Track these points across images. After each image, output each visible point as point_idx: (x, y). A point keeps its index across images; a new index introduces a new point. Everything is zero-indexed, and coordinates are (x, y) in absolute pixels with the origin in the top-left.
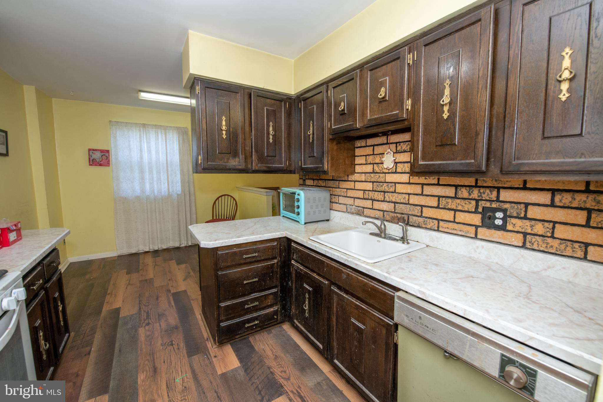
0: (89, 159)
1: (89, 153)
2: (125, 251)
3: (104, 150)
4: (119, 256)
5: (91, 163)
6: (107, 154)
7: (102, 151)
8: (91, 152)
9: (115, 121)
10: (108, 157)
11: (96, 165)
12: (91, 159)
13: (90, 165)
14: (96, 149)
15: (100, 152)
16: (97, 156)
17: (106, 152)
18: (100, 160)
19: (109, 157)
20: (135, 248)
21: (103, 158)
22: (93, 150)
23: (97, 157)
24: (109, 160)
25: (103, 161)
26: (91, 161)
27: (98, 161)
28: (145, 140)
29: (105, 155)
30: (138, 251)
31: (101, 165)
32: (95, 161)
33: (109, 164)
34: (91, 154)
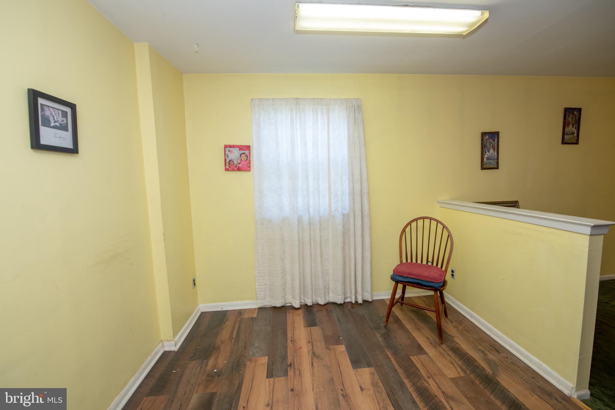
0: (225, 160)
1: (225, 151)
2: (268, 302)
3: (243, 146)
4: (261, 309)
5: (227, 167)
6: (247, 152)
7: (241, 148)
8: (227, 149)
9: (258, 99)
10: (248, 155)
11: (233, 170)
12: (228, 161)
13: (227, 170)
14: (234, 146)
15: (238, 149)
16: (235, 155)
17: (246, 148)
18: (239, 162)
19: (250, 157)
20: (280, 300)
21: (242, 158)
22: (230, 146)
23: (235, 157)
24: (250, 161)
25: (242, 163)
26: (227, 163)
27: (235, 163)
28: (298, 126)
29: (244, 153)
30: (284, 303)
31: (239, 169)
32: (232, 163)
33: (250, 167)
34: (227, 152)
